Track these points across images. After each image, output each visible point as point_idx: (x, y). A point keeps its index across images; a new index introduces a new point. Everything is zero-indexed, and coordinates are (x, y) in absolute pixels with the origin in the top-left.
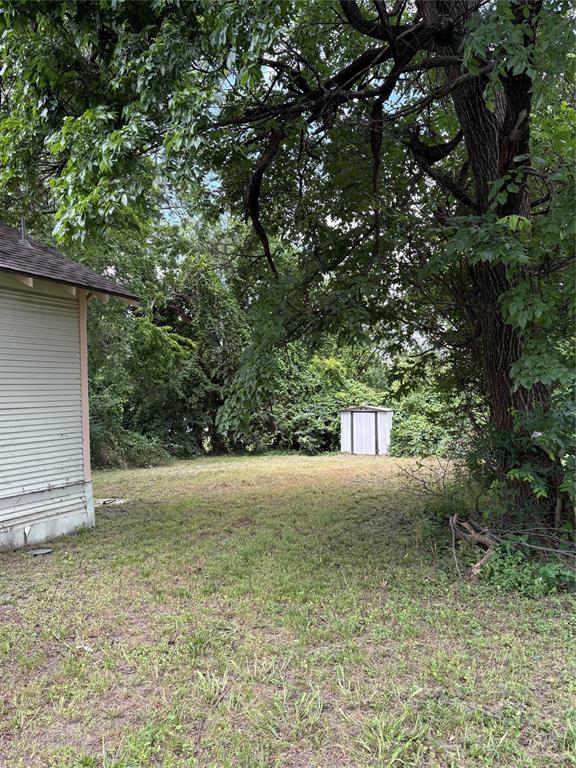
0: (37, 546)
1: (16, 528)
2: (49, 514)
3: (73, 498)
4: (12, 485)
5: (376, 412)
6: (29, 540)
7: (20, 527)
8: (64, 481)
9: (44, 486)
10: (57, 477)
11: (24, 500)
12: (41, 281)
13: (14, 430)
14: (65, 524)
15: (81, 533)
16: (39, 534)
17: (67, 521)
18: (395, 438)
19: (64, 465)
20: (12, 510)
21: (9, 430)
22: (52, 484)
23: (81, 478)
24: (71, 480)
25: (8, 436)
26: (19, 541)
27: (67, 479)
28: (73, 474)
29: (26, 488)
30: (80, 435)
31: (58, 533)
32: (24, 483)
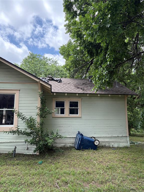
0: (114, 148)
1: (110, 143)
2: (118, 142)
3: (124, 140)
4: (109, 135)
6: (113, 146)
7: (111, 143)
8: (122, 136)
9: (116, 136)
10: (120, 134)
11: (112, 138)
12: (112, 95)
13: (110, 124)
14: (122, 145)
15: (126, 148)
16: (116, 145)
17: (123, 144)
19: (122, 132)
20: (110, 139)
22: (118, 136)
23: (126, 136)
24: (123, 136)
25: (108, 125)
26: (111, 146)
27: (123, 135)
28: (124, 134)
29: (113, 136)
30: (126, 126)
31: (120, 147)
32: (112, 134)
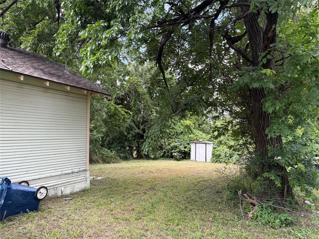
0: (67, 196)
1: (58, 188)
2: (72, 183)
3: (82, 176)
4: (57, 170)
5: (206, 144)
6: (63, 193)
7: (60, 188)
8: (78, 169)
9: (70, 171)
10: (76, 168)
11: (62, 177)
12: (73, 88)
13: (59, 148)
14: (78, 187)
15: (84, 191)
16: (68, 191)
17: (79, 186)
18: (213, 155)
19: (79, 163)
20: (57, 181)
21: (57, 148)
22: (73, 170)
23: (85, 168)
24: (81, 169)
25: (56, 150)
26: (59, 194)
27: (79, 169)
28: (82, 167)
29: (63, 172)
30: (85, 150)
31: (75, 191)
32: (62, 170)
